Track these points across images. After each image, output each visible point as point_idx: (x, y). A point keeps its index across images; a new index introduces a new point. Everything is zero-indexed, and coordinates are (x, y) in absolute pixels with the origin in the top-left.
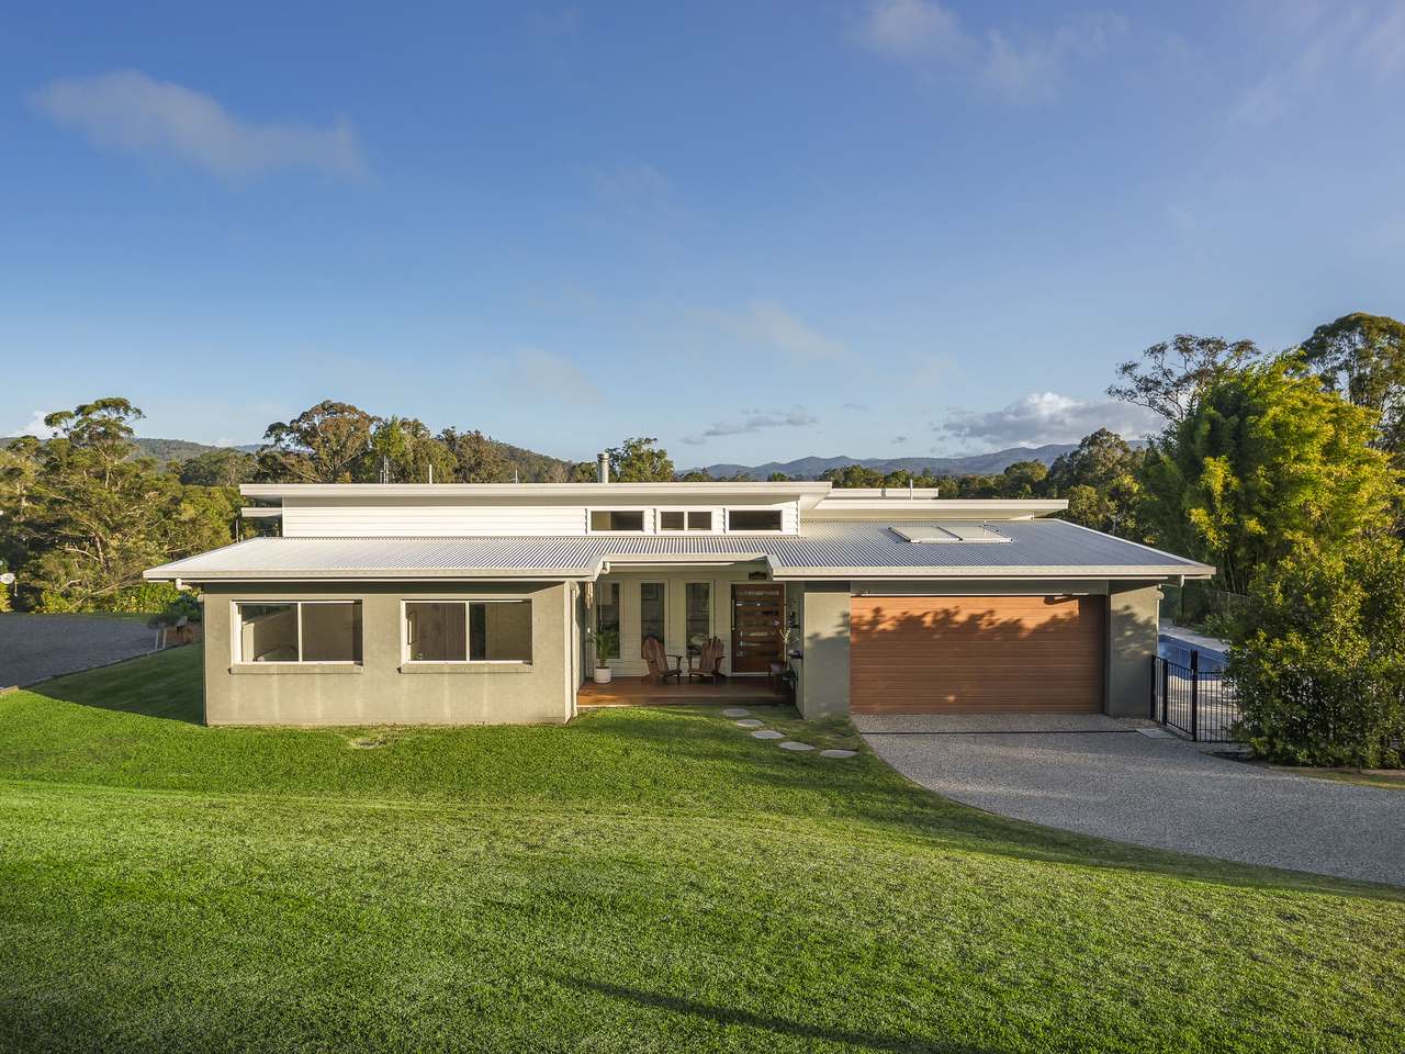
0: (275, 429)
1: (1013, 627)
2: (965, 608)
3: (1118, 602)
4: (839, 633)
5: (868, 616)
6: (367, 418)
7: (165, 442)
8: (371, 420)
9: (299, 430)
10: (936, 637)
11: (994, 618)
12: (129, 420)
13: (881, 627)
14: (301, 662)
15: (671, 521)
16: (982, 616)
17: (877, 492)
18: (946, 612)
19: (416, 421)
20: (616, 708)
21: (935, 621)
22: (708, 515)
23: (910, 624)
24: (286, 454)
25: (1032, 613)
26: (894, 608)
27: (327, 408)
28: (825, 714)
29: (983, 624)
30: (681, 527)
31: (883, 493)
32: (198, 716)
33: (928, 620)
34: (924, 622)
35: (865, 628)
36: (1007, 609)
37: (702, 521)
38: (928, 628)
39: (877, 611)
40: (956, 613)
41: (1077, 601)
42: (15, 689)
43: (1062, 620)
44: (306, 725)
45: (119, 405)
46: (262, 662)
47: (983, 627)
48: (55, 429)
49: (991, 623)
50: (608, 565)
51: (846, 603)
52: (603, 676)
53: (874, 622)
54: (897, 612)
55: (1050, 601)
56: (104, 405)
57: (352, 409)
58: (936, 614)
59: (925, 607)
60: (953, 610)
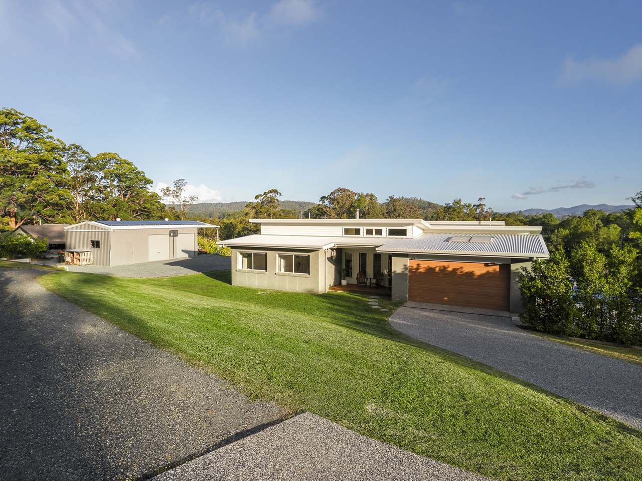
0: (323, 198)
1: (471, 274)
2: (452, 266)
3: (514, 267)
4: (403, 271)
5: (415, 266)
6: (353, 193)
7: (304, 202)
8: (356, 194)
9: (330, 198)
10: (440, 275)
11: (463, 270)
12: (278, 197)
13: (420, 271)
14: (253, 269)
15: (369, 232)
16: (458, 269)
17: (477, 222)
18: (444, 267)
19: (372, 194)
20: (340, 292)
21: (439, 270)
22: (381, 230)
23: (430, 270)
24: (326, 207)
25: (479, 269)
26: (424, 264)
27: (339, 190)
28: (398, 299)
29: (459, 272)
30: (372, 234)
31: (480, 223)
32: (230, 283)
33: (437, 269)
34: (435, 270)
35: (414, 270)
36: (468, 267)
37: (379, 232)
38: (437, 272)
39: (418, 265)
40: (448, 267)
41: (498, 266)
42: (201, 273)
43: (491, 273)
44: (253, 288)
45: (275, 191)
46: (248, 269)
47: (458, 273)
48: (258, 200)
49: (462, 272)
50: (336, 246)
51: (408, 262)
52: (344, 282)
53: (417, 269)
54: (426, 266)
55: (486, 265)
56: (271, 192)
57: (348, 190)
58: (440, 267)
59: (436, 264)
60: (447, 266)
